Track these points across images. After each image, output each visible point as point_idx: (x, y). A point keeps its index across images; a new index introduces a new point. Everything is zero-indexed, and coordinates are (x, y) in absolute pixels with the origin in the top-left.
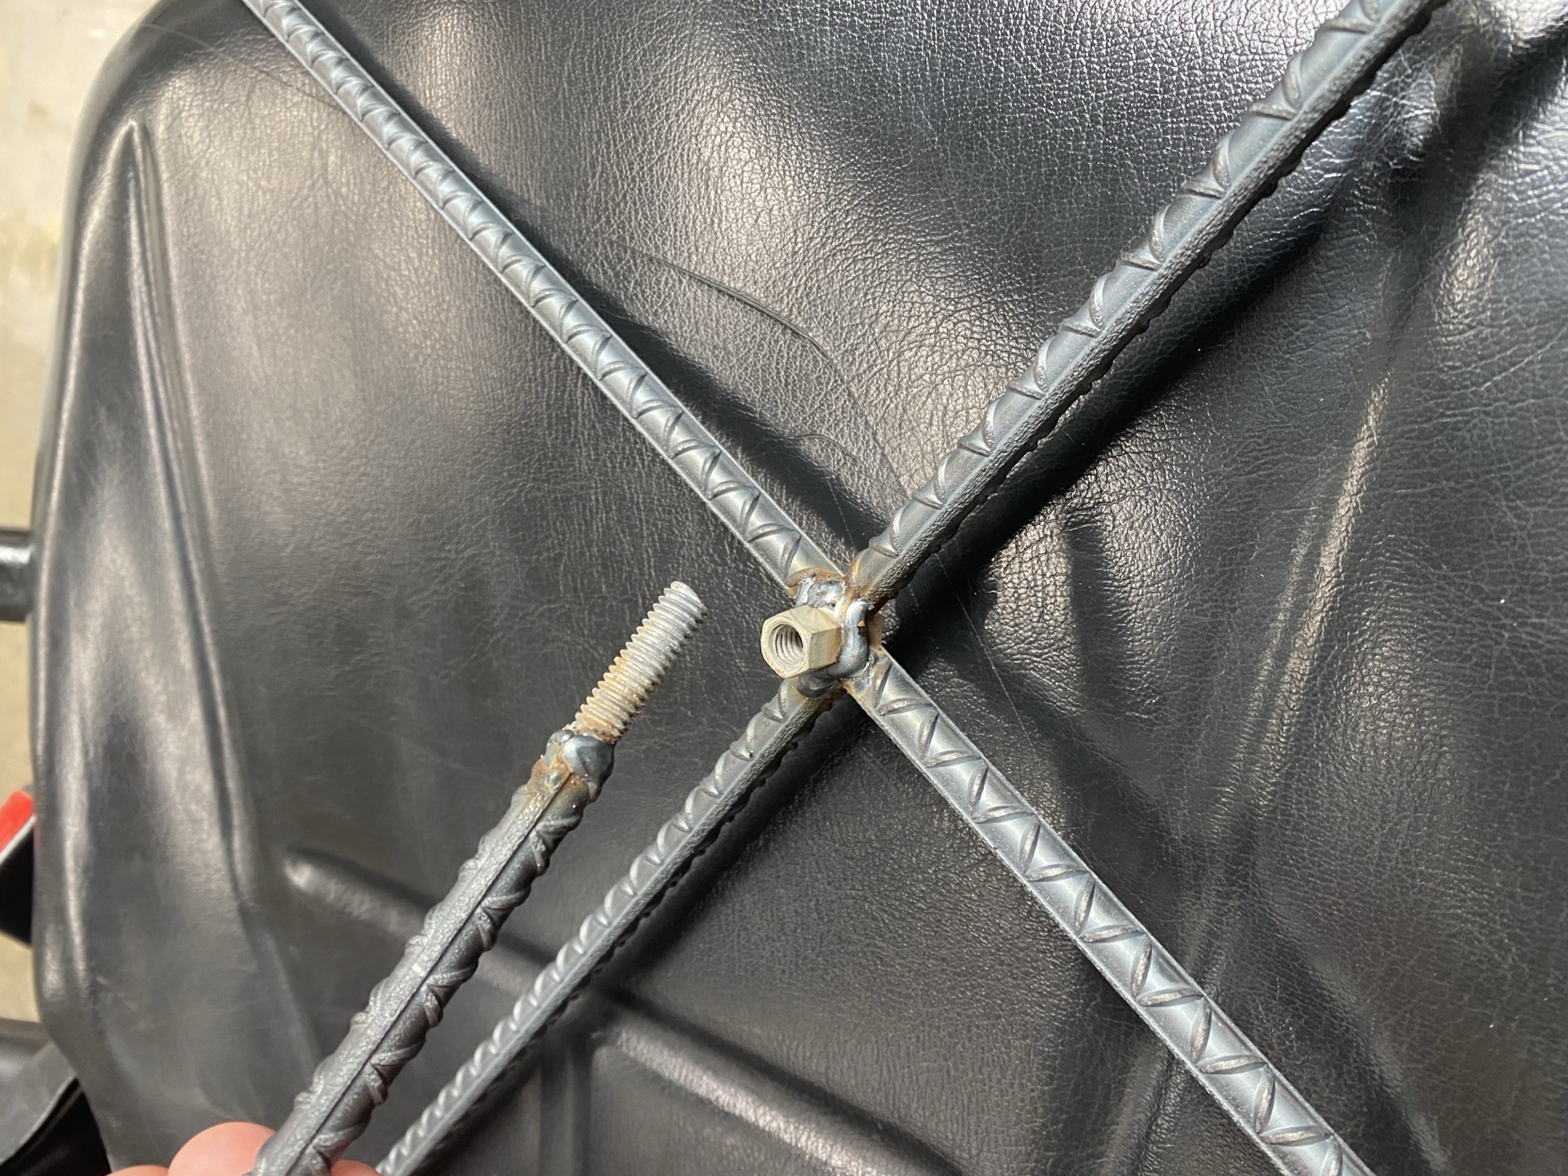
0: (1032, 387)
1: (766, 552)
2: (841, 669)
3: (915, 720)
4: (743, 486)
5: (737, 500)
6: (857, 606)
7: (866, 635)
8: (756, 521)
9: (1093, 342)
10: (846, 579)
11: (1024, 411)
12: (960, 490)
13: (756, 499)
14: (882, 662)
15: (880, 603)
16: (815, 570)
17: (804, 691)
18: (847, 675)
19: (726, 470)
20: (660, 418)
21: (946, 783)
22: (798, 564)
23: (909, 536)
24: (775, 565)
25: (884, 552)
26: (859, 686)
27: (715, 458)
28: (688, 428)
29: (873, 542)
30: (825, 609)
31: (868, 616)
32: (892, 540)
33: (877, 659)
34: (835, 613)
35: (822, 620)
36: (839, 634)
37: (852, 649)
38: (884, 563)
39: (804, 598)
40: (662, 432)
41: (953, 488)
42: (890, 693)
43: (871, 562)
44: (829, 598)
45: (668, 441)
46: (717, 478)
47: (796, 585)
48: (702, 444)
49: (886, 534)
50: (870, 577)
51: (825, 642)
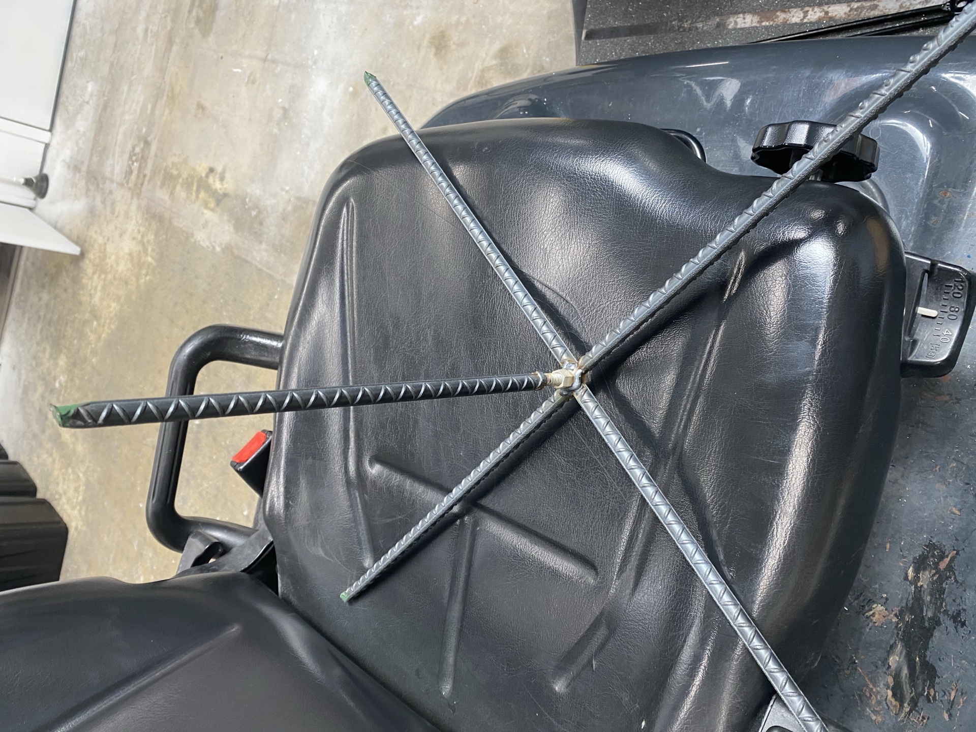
0: (633, 318)
1: (556, 352)
2: (572, 388)
3: (591, 405)
4: (552, 332)
5: (550, 336)
6: (580, 371)
7: (581, 380)
8: (554, 343)
9: (648, 310)
10: (578, 363)
11: (630, 324)
12: (611, 343)
13: (555, 336)
14: (585, 388)
15: (586, 372)
16: (569, 359)
17: (561, 394)
18: (574, 391)
19: (548, 326)
20: (530, 308)
21: (597, 424)
22: (565, 357)
23: (596, 353)
24: (558, 356)
25: (589, 357)
26: (577, 394)
27: (545, 322)
28: (538, 312)
29: (586, 354)
30: (570, 371)
31: (582, 374)
32: (592, 354)
33: (583, 387)
34: (573, 372)
35: (569, 374)
36: (573, 378)
37: (577, 383)
38: (588, 360)
39: (565, 367)
40: (530, 313)
41: (609, 342)
42: (586, 397)
43: (585, 359)
44: (572, 368)
45: (531, 315)
46: (544, 328)
47: (563, 363)
48: (541, 318)
49: (590, 352)
50: (584, 364)
51: (569, 380)
